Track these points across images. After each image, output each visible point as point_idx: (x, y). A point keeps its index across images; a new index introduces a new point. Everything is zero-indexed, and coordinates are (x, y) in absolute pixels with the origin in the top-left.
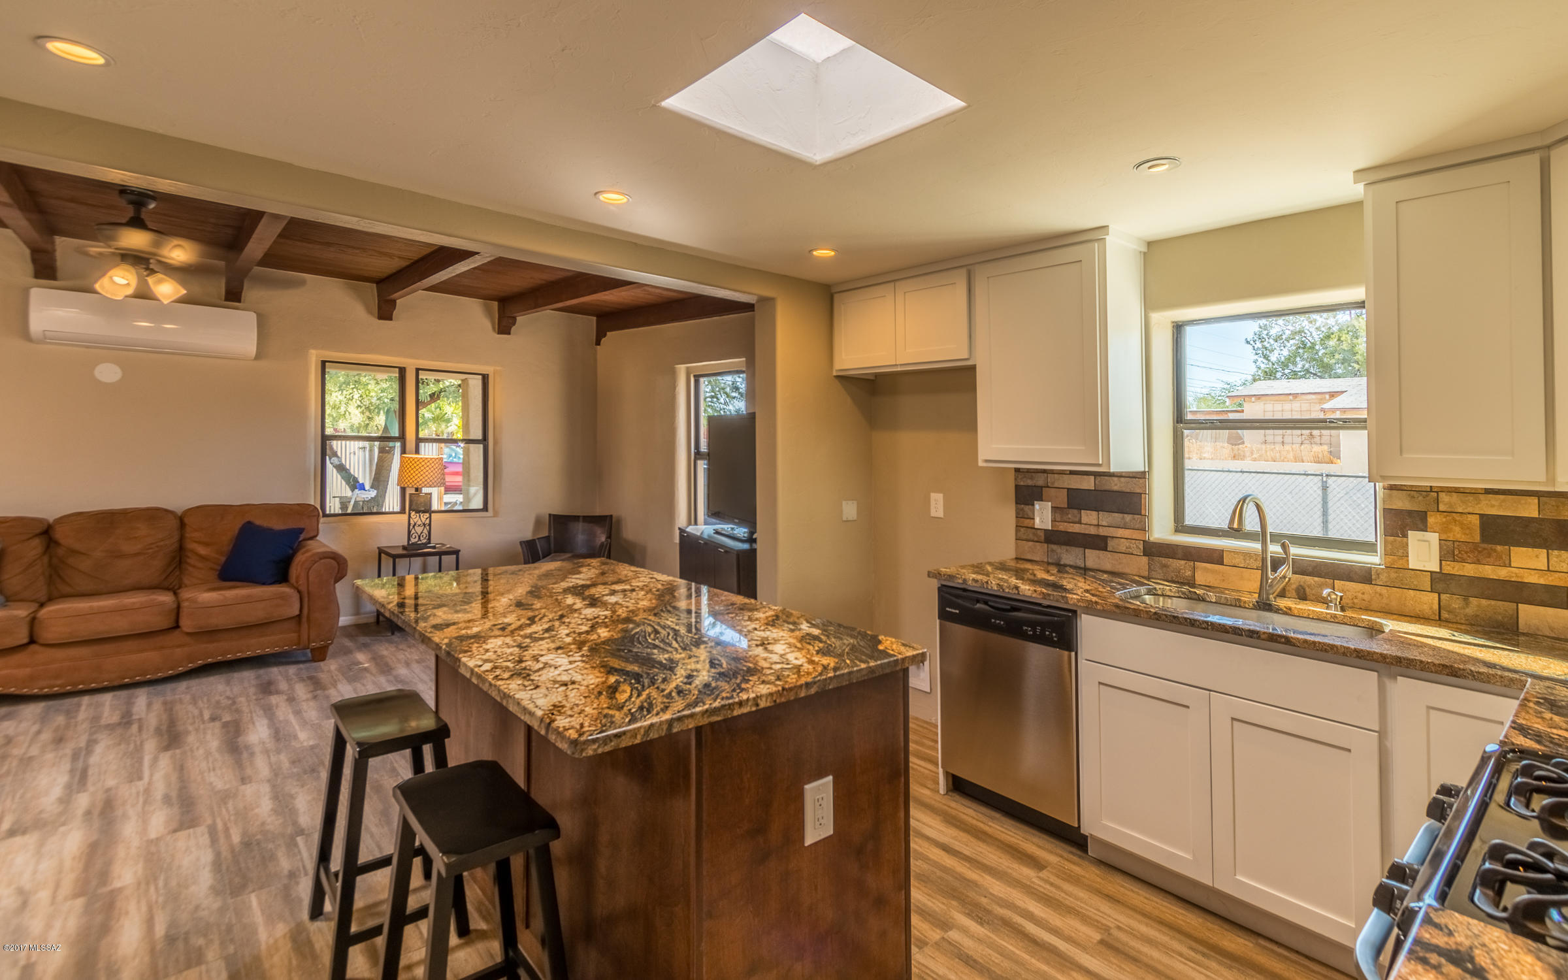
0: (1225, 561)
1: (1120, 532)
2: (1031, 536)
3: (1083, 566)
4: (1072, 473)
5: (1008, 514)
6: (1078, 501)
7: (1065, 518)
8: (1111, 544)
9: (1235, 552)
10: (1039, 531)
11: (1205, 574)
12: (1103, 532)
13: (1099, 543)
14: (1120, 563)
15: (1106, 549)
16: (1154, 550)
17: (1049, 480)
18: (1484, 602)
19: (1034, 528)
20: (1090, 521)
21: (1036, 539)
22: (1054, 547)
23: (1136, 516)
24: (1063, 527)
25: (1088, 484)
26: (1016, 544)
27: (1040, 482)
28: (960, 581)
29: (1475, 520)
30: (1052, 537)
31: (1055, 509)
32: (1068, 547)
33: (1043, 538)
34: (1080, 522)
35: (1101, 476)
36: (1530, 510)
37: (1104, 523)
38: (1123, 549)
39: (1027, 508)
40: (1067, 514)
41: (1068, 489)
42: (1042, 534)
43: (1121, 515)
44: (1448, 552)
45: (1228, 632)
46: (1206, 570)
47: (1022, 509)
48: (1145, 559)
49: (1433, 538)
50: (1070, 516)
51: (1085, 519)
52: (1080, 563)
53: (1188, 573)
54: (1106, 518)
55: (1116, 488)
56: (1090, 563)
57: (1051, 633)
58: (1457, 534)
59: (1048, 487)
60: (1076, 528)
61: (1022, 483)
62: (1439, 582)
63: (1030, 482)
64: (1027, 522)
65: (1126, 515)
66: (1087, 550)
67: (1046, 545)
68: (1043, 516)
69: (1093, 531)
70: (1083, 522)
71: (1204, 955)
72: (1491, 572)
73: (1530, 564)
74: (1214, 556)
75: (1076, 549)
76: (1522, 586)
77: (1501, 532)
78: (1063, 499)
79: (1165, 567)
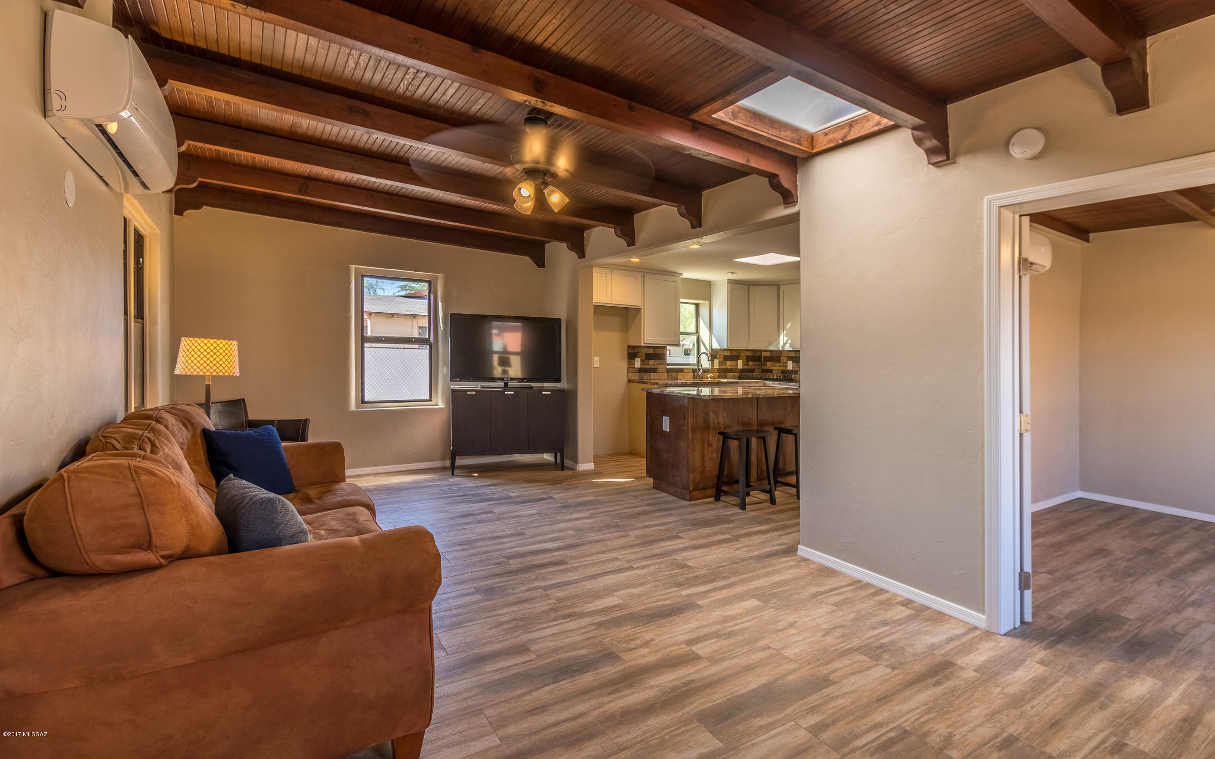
0: (684, 372)
1: (659, 366)
2: (632, 371)
3: (649, 379)
4: (646, 347)
5: (625, 363)
6: (649, 357)
7: (644, 363)
8: (658, 370)
9: (686, 369)
12: (655, 367)
13: (654, 370)
14: (659, 376)
15: (655, 373)
16: (668, 371)
17: (640, 350)
19: (634, 368)
21: (635, 372)
22: (641, 374)
23: (663, 361)
24: (643, 366)
25: (651, 351)
26: (627, 375)
27: (637, 351)
29: (723, 356)
30: (640, 370)
31: (641, 360)
32: (645, 373)
33: (637, 372)
35: (654, 348)
36: (728, 353)
38: (660, 372)
39: (632, 361)
41: (646, 353)
42: (637, 370)
43: (660, 361)
44: (719, 365)
46: (679, 376)
47: (630, 362)
48: (665, 374)
50: (646, 363)
51: (650, 363)
53: (676, 374)
54: (656, 362)
55: (658, 352)
56: (652, 378)
58: (721, 360)
59: (640, 352)
60: (647, 366)
61: (630, 352)
63: (633, 351)
64: (633, 366)
66: (650, 374)
67: (638, 374)
68: (638, 364)
69: (652, 367)
72: (725, 367)
73: (729, 364)
74: (682, 371)
75: (648, 374)
76: (727, 369)
77: (726, 358)
78: (644, 357)
79: (671, 375)
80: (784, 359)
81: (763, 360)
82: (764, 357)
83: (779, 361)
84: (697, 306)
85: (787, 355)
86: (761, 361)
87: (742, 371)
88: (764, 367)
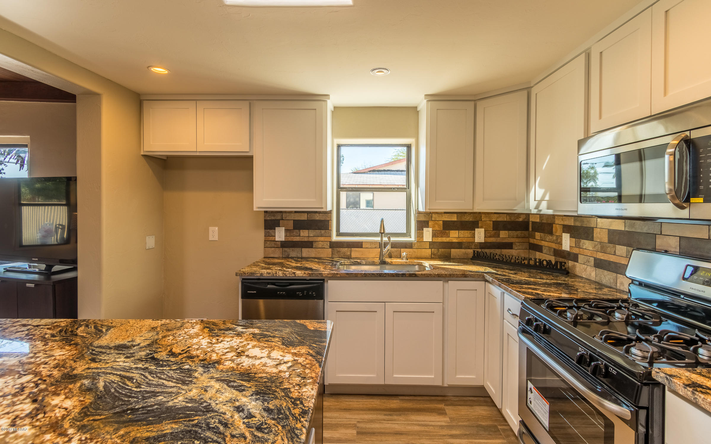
0: (363, 246)
1: (320, 239)
2: (273, 245)
3: (301, 256)
4: (296, 212)
5: (260, 234)
6: (299, 225)
7: (292, 234)
8: (315, 245)
9: (367, 242)
10: (277, 243)
11: (355, 253)
12: (311, 239)
13: (309, 245)
14: (319, 253)
15: (312, 247)
16: (334, 245)
17: (283, 216)
18: (443, 250)
19: (275, 241)
20: (305, 234)
21: (276, 246)
22: (287, 249)
23: (327, 231)
24: (290, 239)
25: (304, 217)
26: (265, 250)
27: (279, 217)
28: (259, 275)
29: (441, 222)
30: (284, 245)
31: (286, 230)
32: (293, 248)
33: (280, 246)
34: (299, 236)
35: (310, 213)
36: (454, 218)
37: (312, 235)
38: (320, 246)
39: (271, 231)
40: (293, 233)
41: (293, 220)
42: (279, 244)
43: (320, 231)
44: (434, 235)
45: (394, 276)
46: (356, 251)
47: (268, 232)
48: (330, 250)
49: (430, 230)
50: (294, 233)
51: (302, 234)
52: (299, 256)
53: (349, 253)
54: (312, 233)
55: (317, 218)
56: (304, 255)
57: (312, 293)
58: (437, 228)
59: (283, 220)
60: (297, 239)
61: (268, 219)
62: (432, 244)
63: (273, 218)
64: (271, 238)
65: (322, 231)
66: (303, 249)
67: (281, 249)
68: (280, 235)
69: (306, 239)
70: (301, 235)
71: (390, 415)
72: (445, 240)
73: (454, 236)
74: (359, 245)
75: (299, 249)
76: (452, 243)
77: (448, 226)
78: (291, 225)
79: (339, 252)
80: (557, 229)
81: (530, 229)
82: (533, 222)
83: (551, 233)
84: (409, 147)
85: (562, 223)
86: (527, 229)
87: (482, 246)
88: (532, 241)
